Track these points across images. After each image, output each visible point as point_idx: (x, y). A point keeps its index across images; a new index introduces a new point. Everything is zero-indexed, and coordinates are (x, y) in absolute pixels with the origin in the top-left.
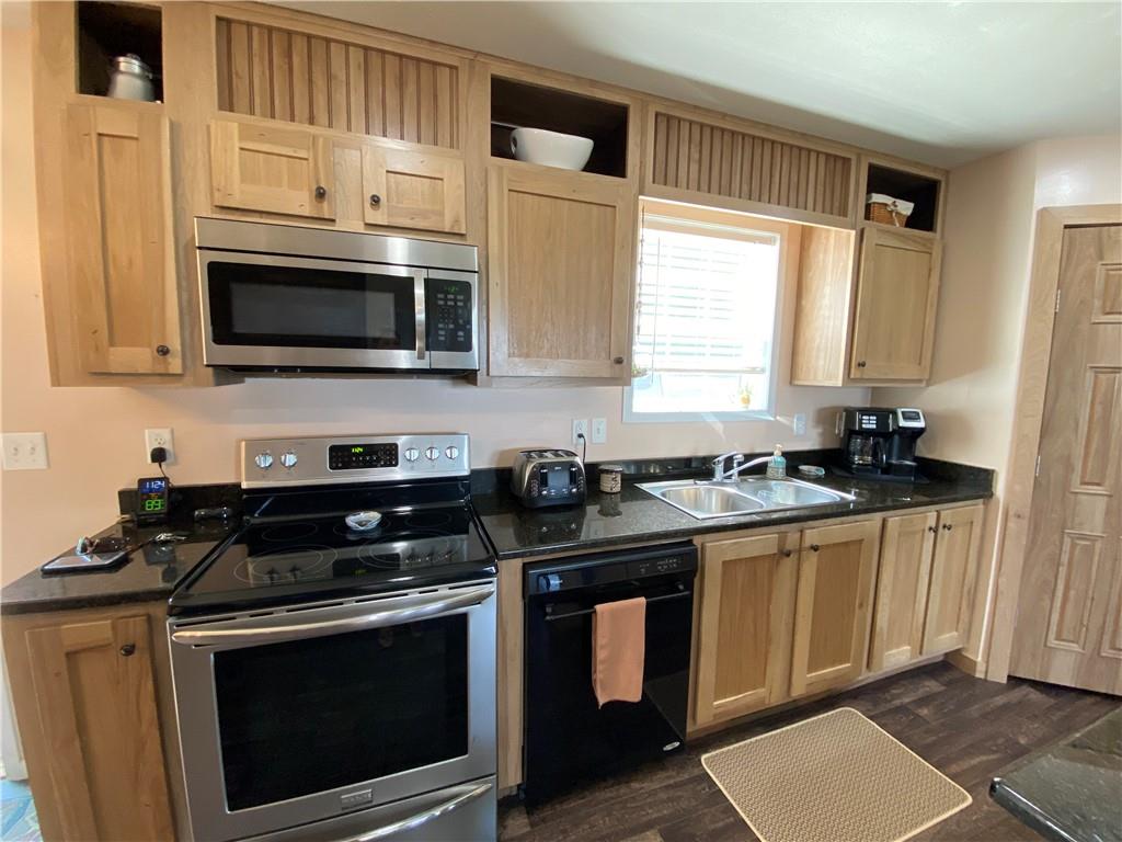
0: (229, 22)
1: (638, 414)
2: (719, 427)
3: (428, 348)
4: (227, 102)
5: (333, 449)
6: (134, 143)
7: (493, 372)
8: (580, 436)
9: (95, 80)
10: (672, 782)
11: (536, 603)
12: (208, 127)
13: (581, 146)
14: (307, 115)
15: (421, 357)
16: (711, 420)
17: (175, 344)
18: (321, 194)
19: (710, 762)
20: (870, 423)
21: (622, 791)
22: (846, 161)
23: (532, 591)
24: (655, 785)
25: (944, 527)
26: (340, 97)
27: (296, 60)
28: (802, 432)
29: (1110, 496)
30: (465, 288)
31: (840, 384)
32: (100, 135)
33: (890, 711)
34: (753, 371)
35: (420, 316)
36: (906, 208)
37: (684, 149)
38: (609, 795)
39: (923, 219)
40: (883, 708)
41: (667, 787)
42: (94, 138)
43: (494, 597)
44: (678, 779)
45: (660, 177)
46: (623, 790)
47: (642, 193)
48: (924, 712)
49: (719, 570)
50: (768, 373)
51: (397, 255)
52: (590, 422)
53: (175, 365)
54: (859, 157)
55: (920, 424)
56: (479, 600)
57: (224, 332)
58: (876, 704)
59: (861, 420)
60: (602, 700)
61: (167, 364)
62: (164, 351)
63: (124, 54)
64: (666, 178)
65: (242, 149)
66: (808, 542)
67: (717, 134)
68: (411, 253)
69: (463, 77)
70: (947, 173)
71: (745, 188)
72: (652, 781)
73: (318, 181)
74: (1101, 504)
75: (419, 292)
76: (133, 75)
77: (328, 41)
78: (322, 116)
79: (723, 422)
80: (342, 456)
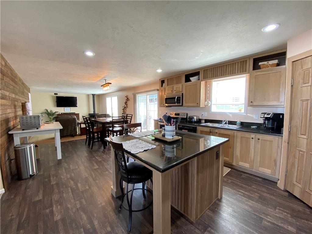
29: (307, 139)
74: (305, 141)
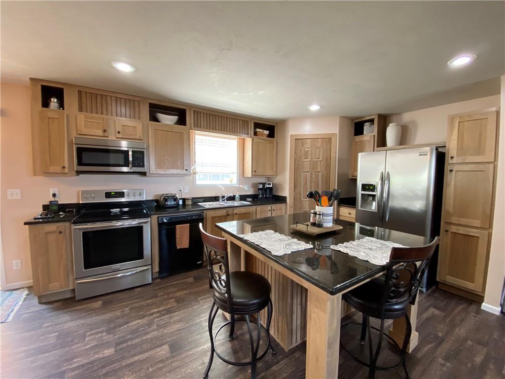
0: (81, 91)
1: (198, 185)
2: (223, 188)
3: (133, 167)
4: (81, 110)
5: (106, 193)
6: (57, 120)
7: (151, 172)
8: (180, 190)
9: (46, 104)
11: (161, 225)
12: (76, 116)
13: (175, 118)
14: (101, 112)
15: (131, 169)
16: (220, 186)
17: (66, 165)
18: (105, 131)
20: (261, 186)
22: (248, 121)
23: (160, 222)
25: (274, 210)
26: (109, 108)
27: (98, 100)
28: (248, 190)
30: (143, 152)
31: (250, 176)
32: (49, 118)
34: (233, 173)
35: (131, 159)
36: (267, 132)
37: (202, 119)
39: (271, 135)
42: (47, 119)
43: (150, 222)
45: (196, 125)
47: (191, 129)
49: (210, 220)
50: (236, 174)
51: (124, 145)
52: (184, 187)
53: (66, 170)
54: (251, 120)
55: (271, 186)
56: (146, 223)
57: (80, 163)
60: (178, 248)
61: (64, 170)
62: (64, 168)
63: (52, 98)
64: (198, 126)
65: (85, 121)
66: (235, 213)
67: (211, 116)
68: (128, 144)
69: (141, 104)
70: (277, 124)
71: (220, 128)
73: (104, 128)
75: (130, 153)
76: (55, 102)
77: (106, 96)
78: (105, 112)
79: (224, 187)
80: (108, 195)
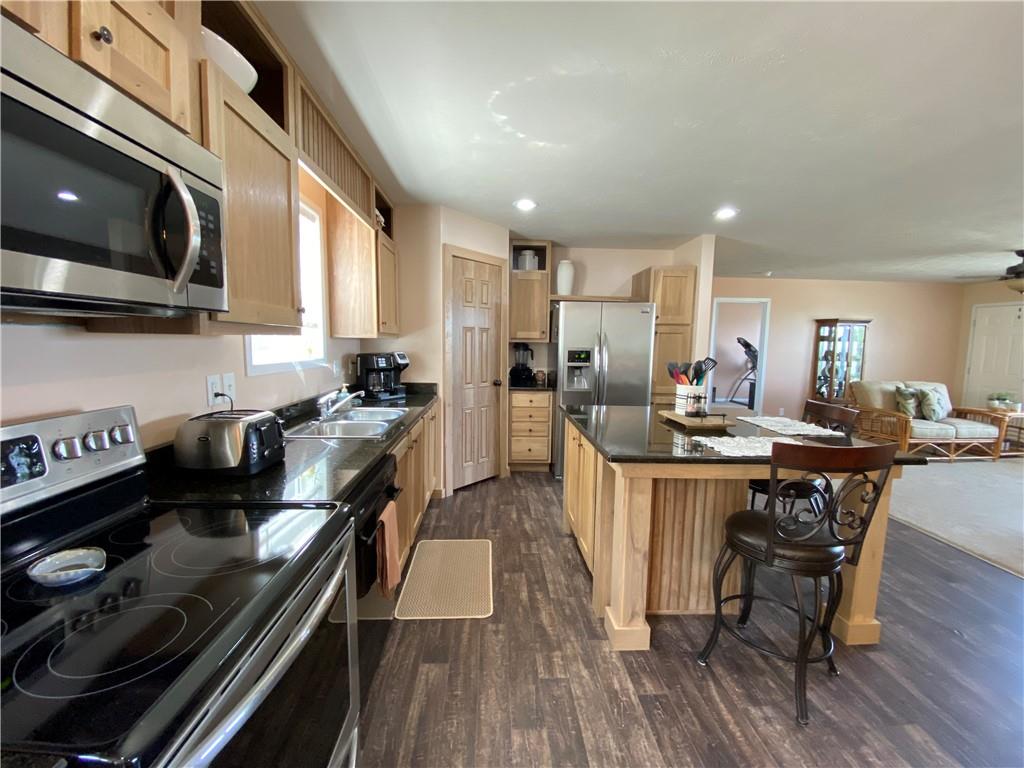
10: (397, 640)
19: (400, 614)
21: (381, 673)
24: (393, 650)
33: (434, 531)
38: (378, 682)
40: (430, 531)
41: (399, 644)
44: (398, 636)
46: (381, 671)
48: (443, 523)
58: (427, 533)
59: (377, 361)
72: (389, 651)
